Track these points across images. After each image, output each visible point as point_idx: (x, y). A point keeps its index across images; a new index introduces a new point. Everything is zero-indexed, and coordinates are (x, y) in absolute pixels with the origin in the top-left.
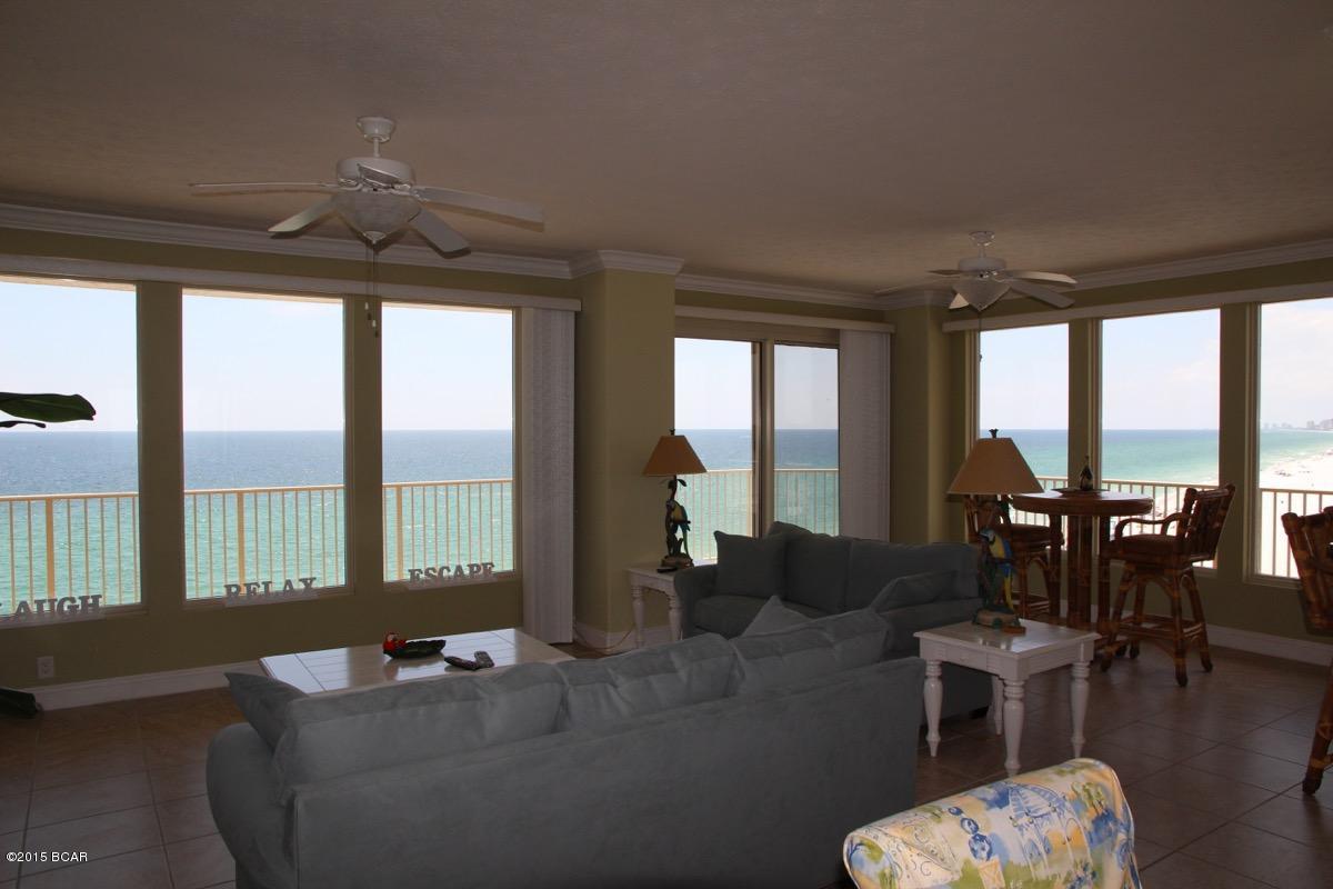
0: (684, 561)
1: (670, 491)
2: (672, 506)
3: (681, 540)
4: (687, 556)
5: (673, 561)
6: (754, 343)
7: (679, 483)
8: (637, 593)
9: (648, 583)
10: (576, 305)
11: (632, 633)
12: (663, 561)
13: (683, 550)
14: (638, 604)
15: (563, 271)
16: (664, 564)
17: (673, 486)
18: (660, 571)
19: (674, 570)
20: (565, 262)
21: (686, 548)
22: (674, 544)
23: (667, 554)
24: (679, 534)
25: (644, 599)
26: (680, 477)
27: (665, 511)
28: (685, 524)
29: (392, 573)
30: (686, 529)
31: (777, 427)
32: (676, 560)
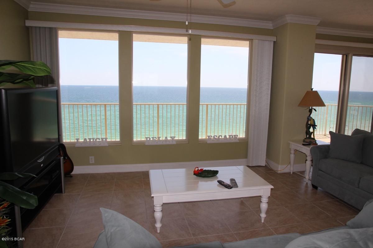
0: (313, 141)
1: (309, 113)
2: (309, 118)
3: (312, 132)
4: (314, 139)
5: (308, 140)
6: (343, 55)
7: (313, 110)
8: (292, 152)
9: (298, 149)
10: (274, 39)
11: (289, 166)
12: (304, 140)
13: (312, 137)
14: (292, 156)
15: (269, 25)
16: (304, 141)
17: (310, 111)
18: (303, 145)
19: (309, 145)
20: (271, 22)
21: (314, 136)
22: (309, 133)
23: (306, 137)
24: (311, 130)
25: (294, 154)
26: (314, 107)
27: (306, 120)
28: (314, 126)
29: (202, 136)
30: (314, 128)
31: (350, 90)
32: (309, 141)
